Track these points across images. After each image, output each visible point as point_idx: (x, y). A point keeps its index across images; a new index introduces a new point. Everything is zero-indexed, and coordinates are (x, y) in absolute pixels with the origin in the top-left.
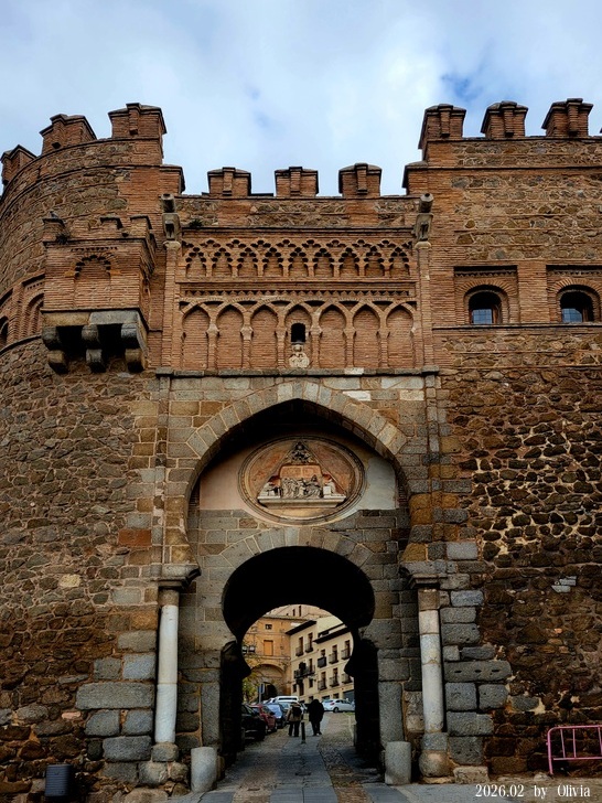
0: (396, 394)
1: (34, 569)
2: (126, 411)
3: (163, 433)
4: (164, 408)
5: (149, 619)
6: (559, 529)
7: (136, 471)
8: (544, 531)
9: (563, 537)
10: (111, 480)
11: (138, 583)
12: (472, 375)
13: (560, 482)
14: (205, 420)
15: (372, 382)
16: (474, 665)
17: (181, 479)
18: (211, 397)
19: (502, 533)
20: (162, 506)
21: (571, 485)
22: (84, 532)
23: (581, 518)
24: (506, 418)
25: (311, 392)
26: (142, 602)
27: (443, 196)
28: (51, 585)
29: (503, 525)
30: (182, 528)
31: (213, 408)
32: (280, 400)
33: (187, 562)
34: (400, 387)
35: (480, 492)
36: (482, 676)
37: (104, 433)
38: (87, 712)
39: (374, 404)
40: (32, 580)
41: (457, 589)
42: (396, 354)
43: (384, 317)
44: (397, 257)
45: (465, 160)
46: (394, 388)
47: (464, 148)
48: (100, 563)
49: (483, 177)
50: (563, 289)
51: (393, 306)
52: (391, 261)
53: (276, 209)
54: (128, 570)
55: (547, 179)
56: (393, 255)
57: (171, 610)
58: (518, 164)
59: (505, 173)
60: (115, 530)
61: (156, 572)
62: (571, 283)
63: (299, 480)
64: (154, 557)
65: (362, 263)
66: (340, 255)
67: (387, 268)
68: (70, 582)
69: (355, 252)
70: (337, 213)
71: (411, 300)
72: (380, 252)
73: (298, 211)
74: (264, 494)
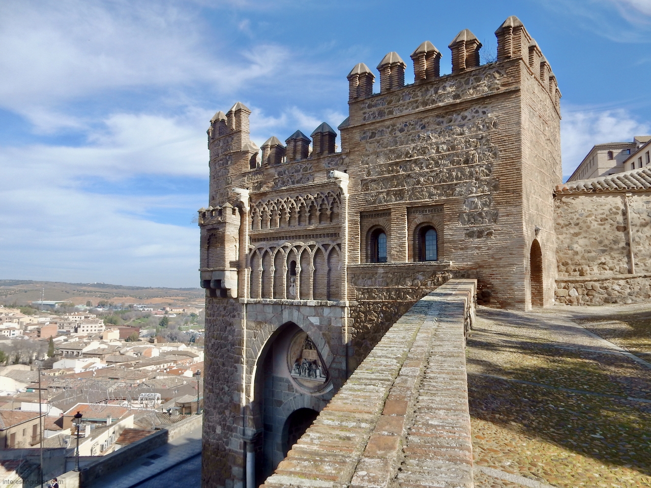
0: (330, 321)
3: (243, 343)
4: (243, 325)
5: (240, 461)
7: (236, 364)
10: (229, 369)
11: (237, 437)
15: (320, 310)
18: (260, 318)
22: (221, 401)
26: (239, 450)
31: (260, 326)
32: (285, 322)
33: (252, 429)
34: (331, 315)
37: (226, 339)
39: (320, 327)
42: (333, 285)
43: (326, 257)
44: (335, 204)
45: (367, 115)
46: (329, 315)
47: (367, 105)
48: (226, 421)
49: (376, 129)
50: (418, 226)
51: (330, 248)
52: (331, 209)
53: (285, 173)
54: (235, 427)
55: (410, 124)
56: (332, 204)
57: (249, 455)
58: (394, 113)
59: (388, 123)
60: (231, 402)
61: (242, 433)
62: (422, 221)
63: (309, 361)
64: (241, 423)
65: (318, 213)
66: (309, 207)
67: (329, 216)
68: (219, 430)
69: (315, 204)
70: (309, 172)
71: (339, 242)
72: (326, 202)
73: (293, 173)
74: (293, 371)
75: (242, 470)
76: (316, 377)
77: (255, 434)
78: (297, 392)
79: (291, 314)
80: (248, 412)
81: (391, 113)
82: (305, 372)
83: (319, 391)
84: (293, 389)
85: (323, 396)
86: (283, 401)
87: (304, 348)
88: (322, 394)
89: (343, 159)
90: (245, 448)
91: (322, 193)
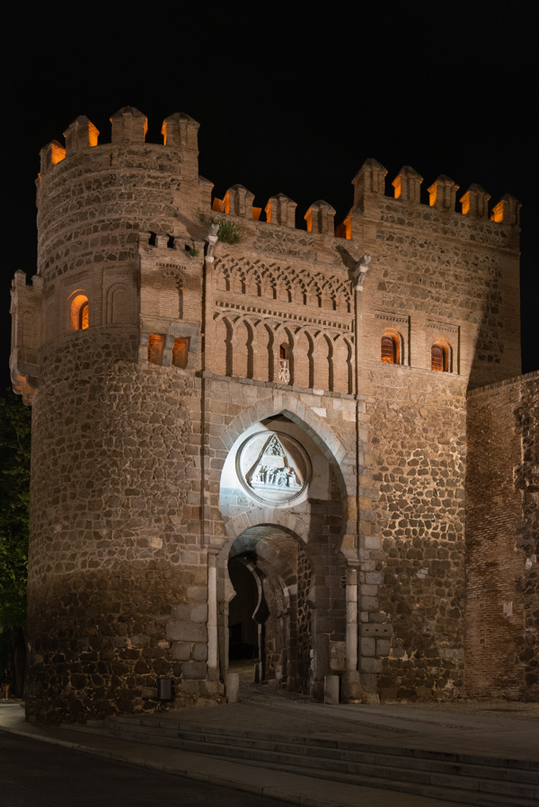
0: (340, 414)
1: (134, 530)
2: (184, 405)
3: (208, 428)
4: (208, 406)
6: (422, 531)
8: (414, 531)
9: (424, 539)
11: (195, 549)
12: (384, 404)
13: (424, 497)
14: (231, 420)
16: (375, 626)
18: (234, 401)
19: (393, 531)
21: (430, 499)
23: (434, 524)
24: (399, 442)
25: (293, 405)
26: (198, 565)
28: (144, 543)
29: (393, 526)
31: (235, 410)
35: (383, 498)
36: (378, 634)
37: (170, 422)
38: (172, 643)
39: (327, 420)
40: (132, 538)
41: (369, 571)
45: (385, 216)
47: (385, 205)
48: (173, 530)
59: (408, 233)
60: (181, 504)
62: (438, 336)
68: (156, 543)
71: (351, 335)
75: (202, 589)
76: (288, 485)
77: (225, 543)
78: (253, 505)
79: (285, 400)
83: (287, 502)
86: (230, 517)
87: (265, 453)
90: (208, 562)
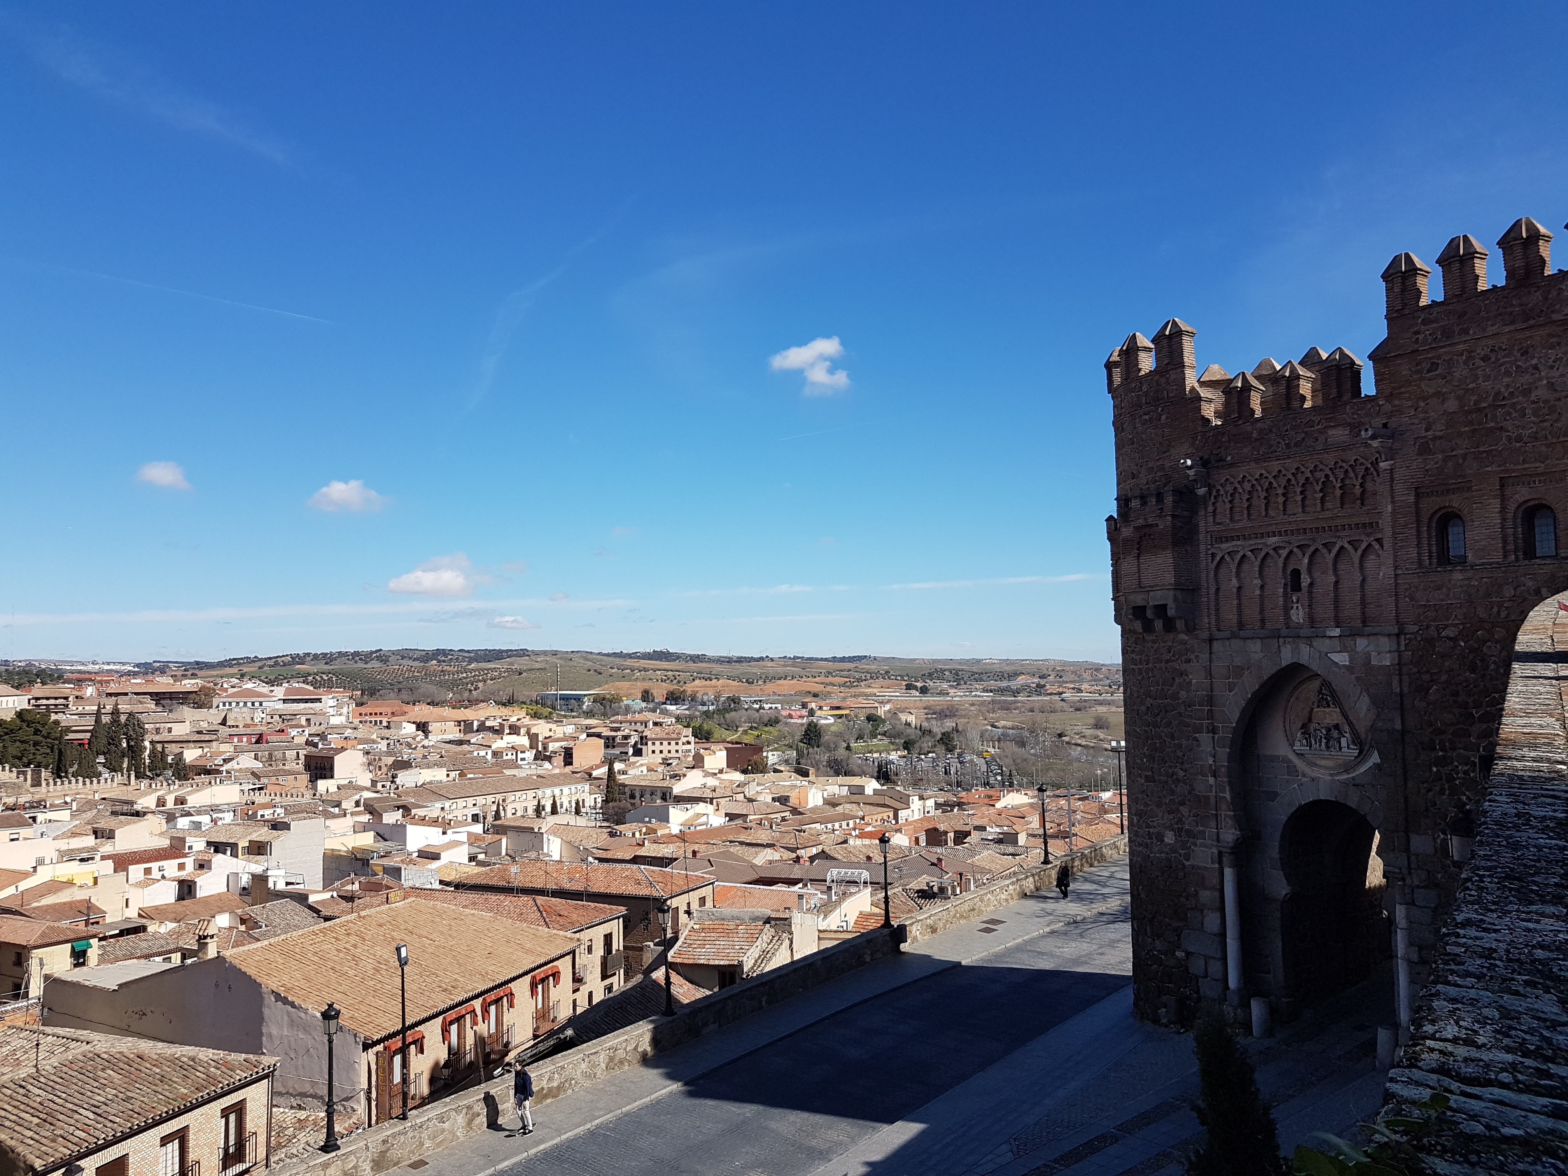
0: (1368, 656)
2: (1186, 675)
3: (1210, 700)
4: (1209, 674)
5: (1215, 881)
7: (1197, 735)
10: (1184, 742)
11: (1206, 846)
12: (1432, 632)
14: (1235, 685)
15: (1349, 642)
17: (1224, 747)
18: (1238, 661)
20: (1214, 776)
22: (1172, 792)
24: (1460, 688)
25: (1305, 655)
26: (1211, 865)
27: (1403, 390)
28: (1160, 838)
30: (1227, 795)
31: (1238, 671)
32: (1284, 664)
33: (1233, 831)
34: (1371, 648)
35: (1438, 777)
37: (1175, 697)
38: (1188, 954)
39: (1350, 669)
41: (1418, 887)
42: (1370, 603)
43: (1356, 560)
44: (1369, 478)
45: (1421, 337)
46: (1367, 649)
47: (1420, 320)
48: (1184, 823)
49: (1439, 357)
50: (1520, 505)
51: (1364, 546)
52: (1361, 485)
53: (1271, 431)
54: (1200, 832)
55: (1500, 348)
56: (1363, 477)
57: (1228, 872)
58: (1471, 332)
59: (1461, 347)
60: (1190, 793)
61: (1215, 838)
62: (1529, 497)
63: (1326, 725)
64: (1213, 823)
65: (1338, 492)
66: (1320, 484)
67: (1358, 495)
68: (1169, 838)
69: (1332, 478)
70: (1316, 428)
71: (1379, 536)
72: (1352, 475)
73: (1287, 430)
74: (1297, 743)
75: (1217, 894)
76: (1340, 748)
77: (1238, 839)
78: (1304, 775)
79: (1296, 651)
80: (1224, 807)
81: (1466, 331)
82: (1320, 742)
83: (1347, 771)
84: (1297, 771)
85: (1353, 778)
86: (1279, 792)
87: (1316, 705)
88: (1351, 775)
89: (1379, 406)
90: (1220, 862)
91: (1343, 461)
